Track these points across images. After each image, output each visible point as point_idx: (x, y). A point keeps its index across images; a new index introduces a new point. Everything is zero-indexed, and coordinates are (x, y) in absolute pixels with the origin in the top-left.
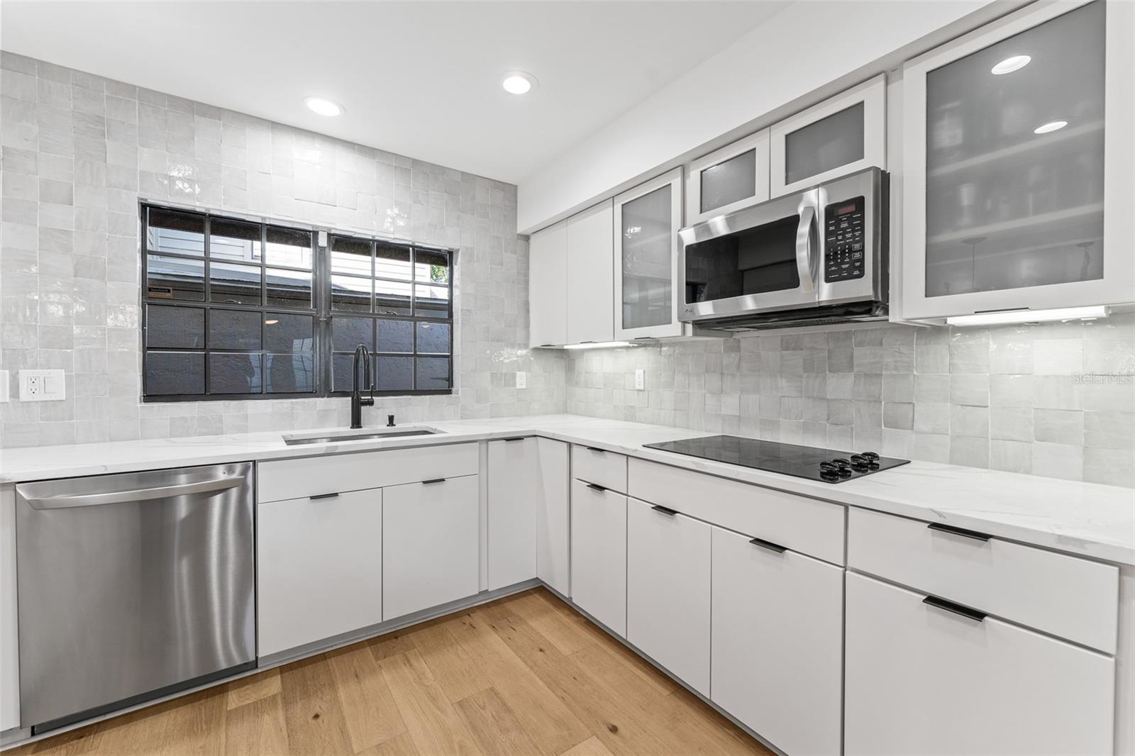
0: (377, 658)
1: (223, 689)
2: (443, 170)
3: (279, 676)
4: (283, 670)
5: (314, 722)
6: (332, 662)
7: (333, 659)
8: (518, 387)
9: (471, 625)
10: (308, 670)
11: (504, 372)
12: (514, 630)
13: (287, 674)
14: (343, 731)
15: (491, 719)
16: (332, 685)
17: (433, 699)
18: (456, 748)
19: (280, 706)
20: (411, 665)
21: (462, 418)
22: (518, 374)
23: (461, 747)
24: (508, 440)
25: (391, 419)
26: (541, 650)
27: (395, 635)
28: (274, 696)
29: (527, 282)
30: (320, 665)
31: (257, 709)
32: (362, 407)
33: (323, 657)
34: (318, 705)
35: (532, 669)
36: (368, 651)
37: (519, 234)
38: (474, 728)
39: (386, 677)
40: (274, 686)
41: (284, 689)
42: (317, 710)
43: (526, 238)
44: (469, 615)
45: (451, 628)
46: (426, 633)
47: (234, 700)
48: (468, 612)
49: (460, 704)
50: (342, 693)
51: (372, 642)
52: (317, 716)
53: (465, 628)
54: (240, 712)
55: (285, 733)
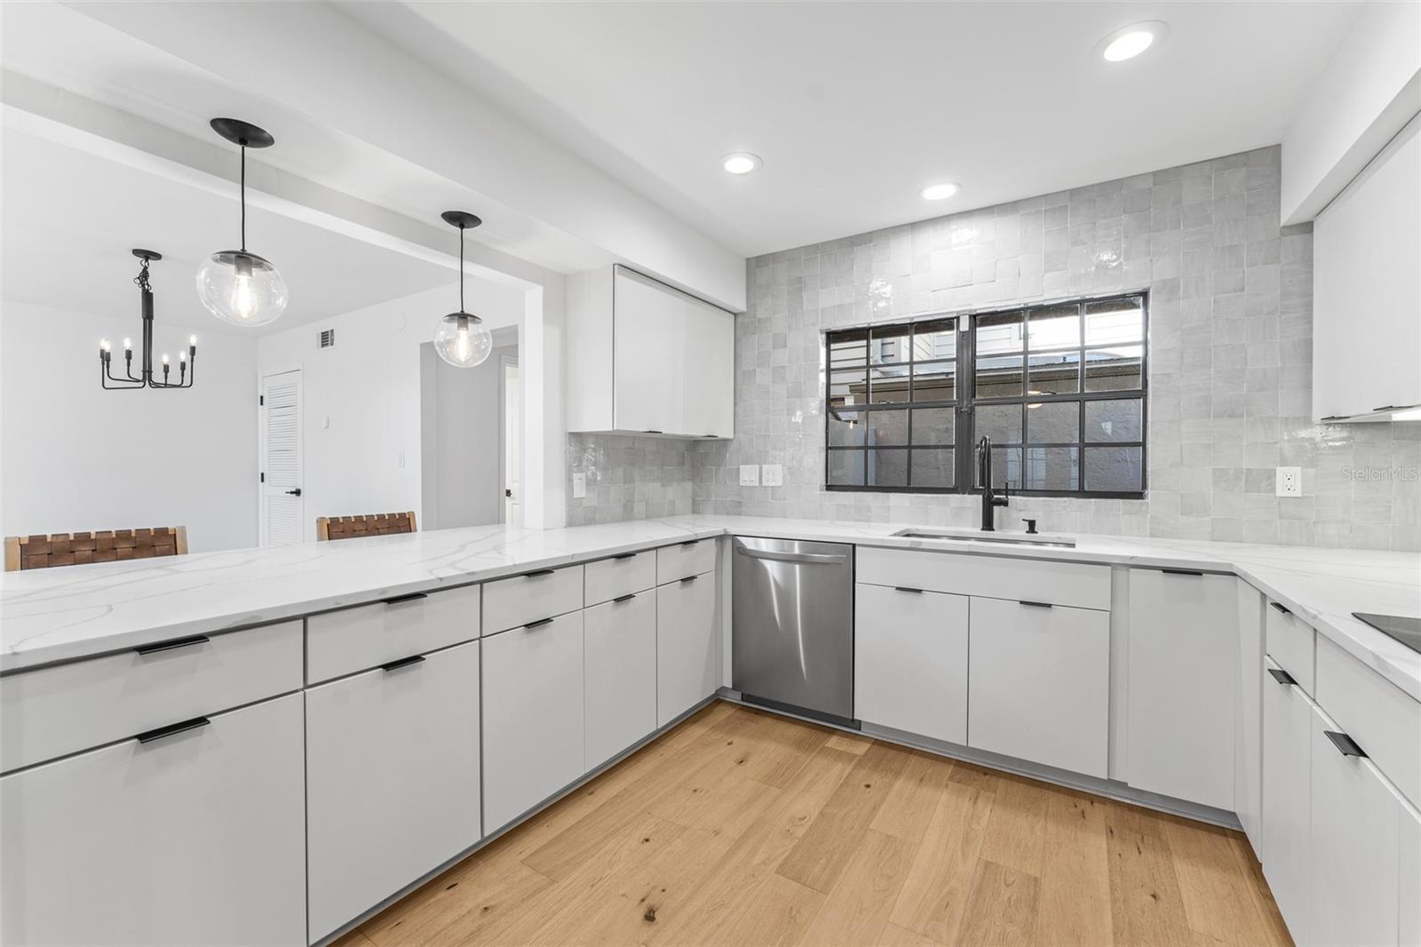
0: (951, 778)
1: (832, 732)
2: (1118, 184)
3: (869, 745)
4: (876, 742)
5: (862, 787)
6: (914, 759)
7: (915, 757)
8: (1280, 492)
9: (1083, 812)
10: (892, 753)
11: (1244, 467)
12: (1140, 853)
13: (876, 746)
14: (875, 808)
15: (1006, 899)
16: (898, 774)
17: (967, 841)
18: (946, 889)
19: (854, 763)
20: (975, 802)
21: (1152, 535)
22: (1280, 471)
23: (950, 893)
24: (1166, 571)
25: (1032, 524)
26: (1154, 896)
27: (986, 771)
28: (856, 755)
29: (1309, 306)
30: (903, 755)
31: (840, 756)
32: (995, 507)
33: (911, 751)
34: (876, 780)
35: (1114, 901)
36: (950, 769)
37: (1283, 227)
38: (979, 891)
39: (944, 797)
40: (861, 749)
41: (865, 755)
42: (872, 783)
43: (1307, 227)
44: (1092, 803)
45: (1053, 801)
46: (1020, 788)
47: (833, 742)
48: (1093, 799)
49: (988, 865)
50: (899, 784)
51: (959, 764)
52: (868, 786)
53: (1073, 810)
54: (830, 751)
55: (841, 781)
